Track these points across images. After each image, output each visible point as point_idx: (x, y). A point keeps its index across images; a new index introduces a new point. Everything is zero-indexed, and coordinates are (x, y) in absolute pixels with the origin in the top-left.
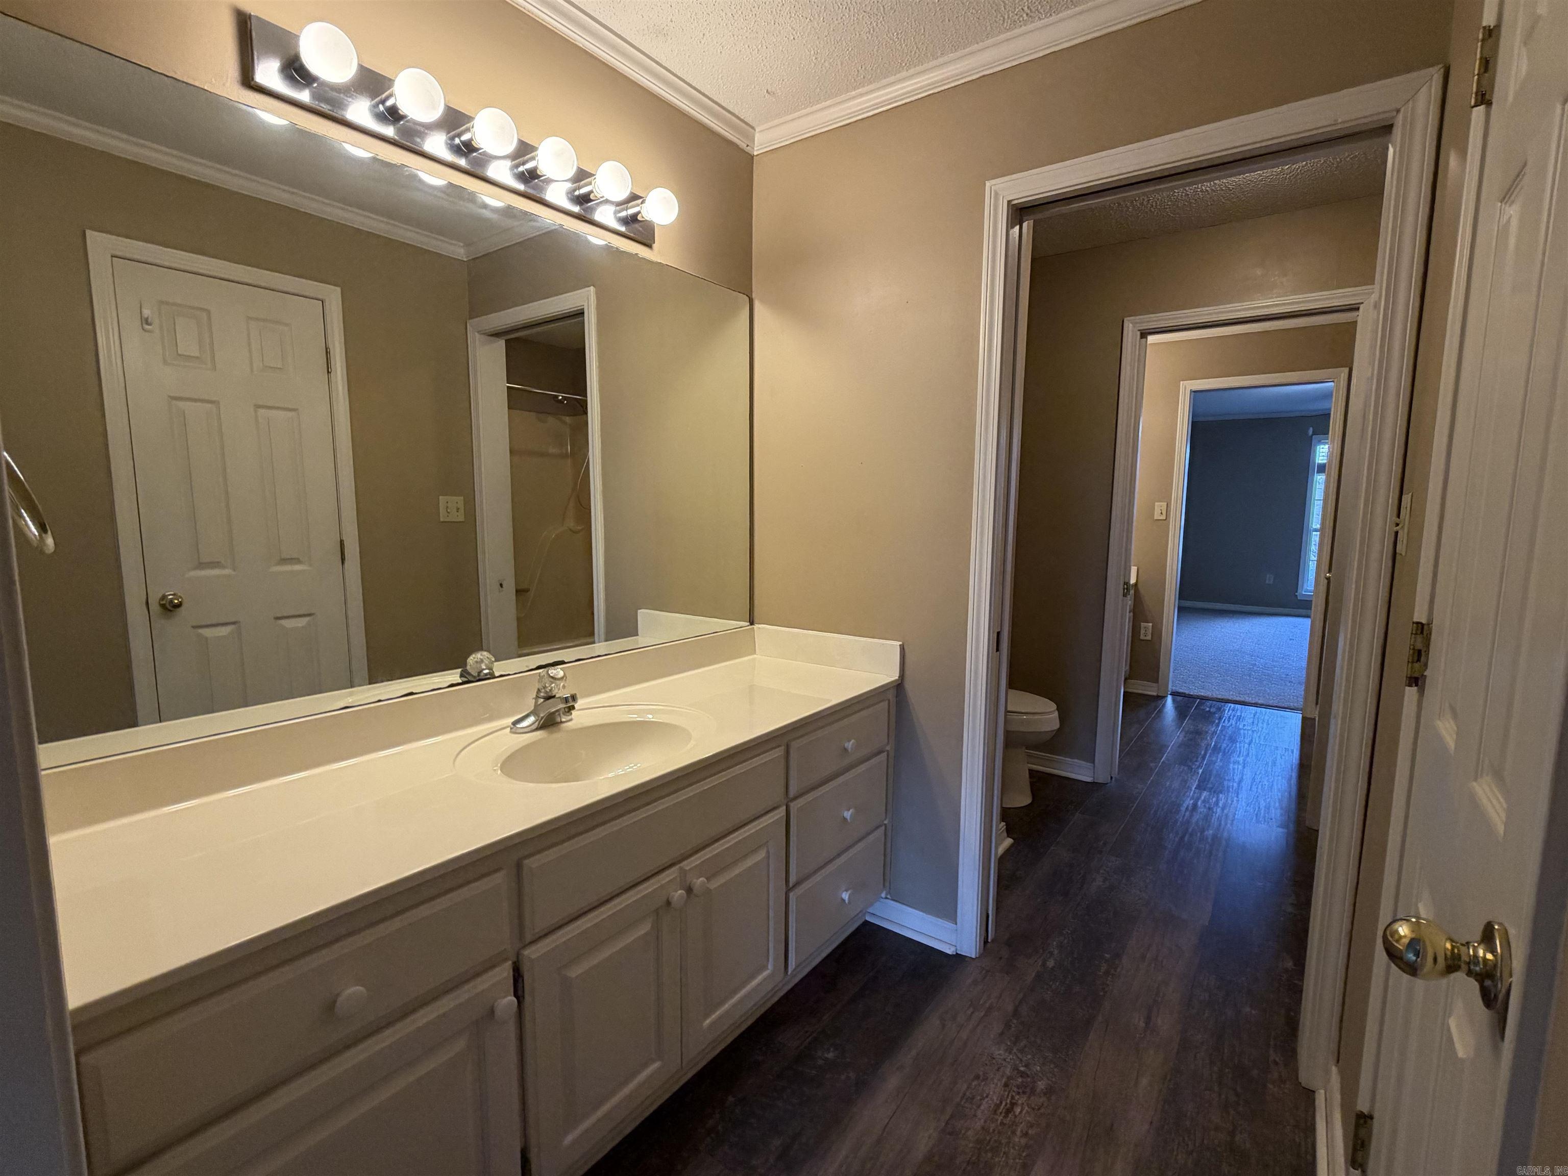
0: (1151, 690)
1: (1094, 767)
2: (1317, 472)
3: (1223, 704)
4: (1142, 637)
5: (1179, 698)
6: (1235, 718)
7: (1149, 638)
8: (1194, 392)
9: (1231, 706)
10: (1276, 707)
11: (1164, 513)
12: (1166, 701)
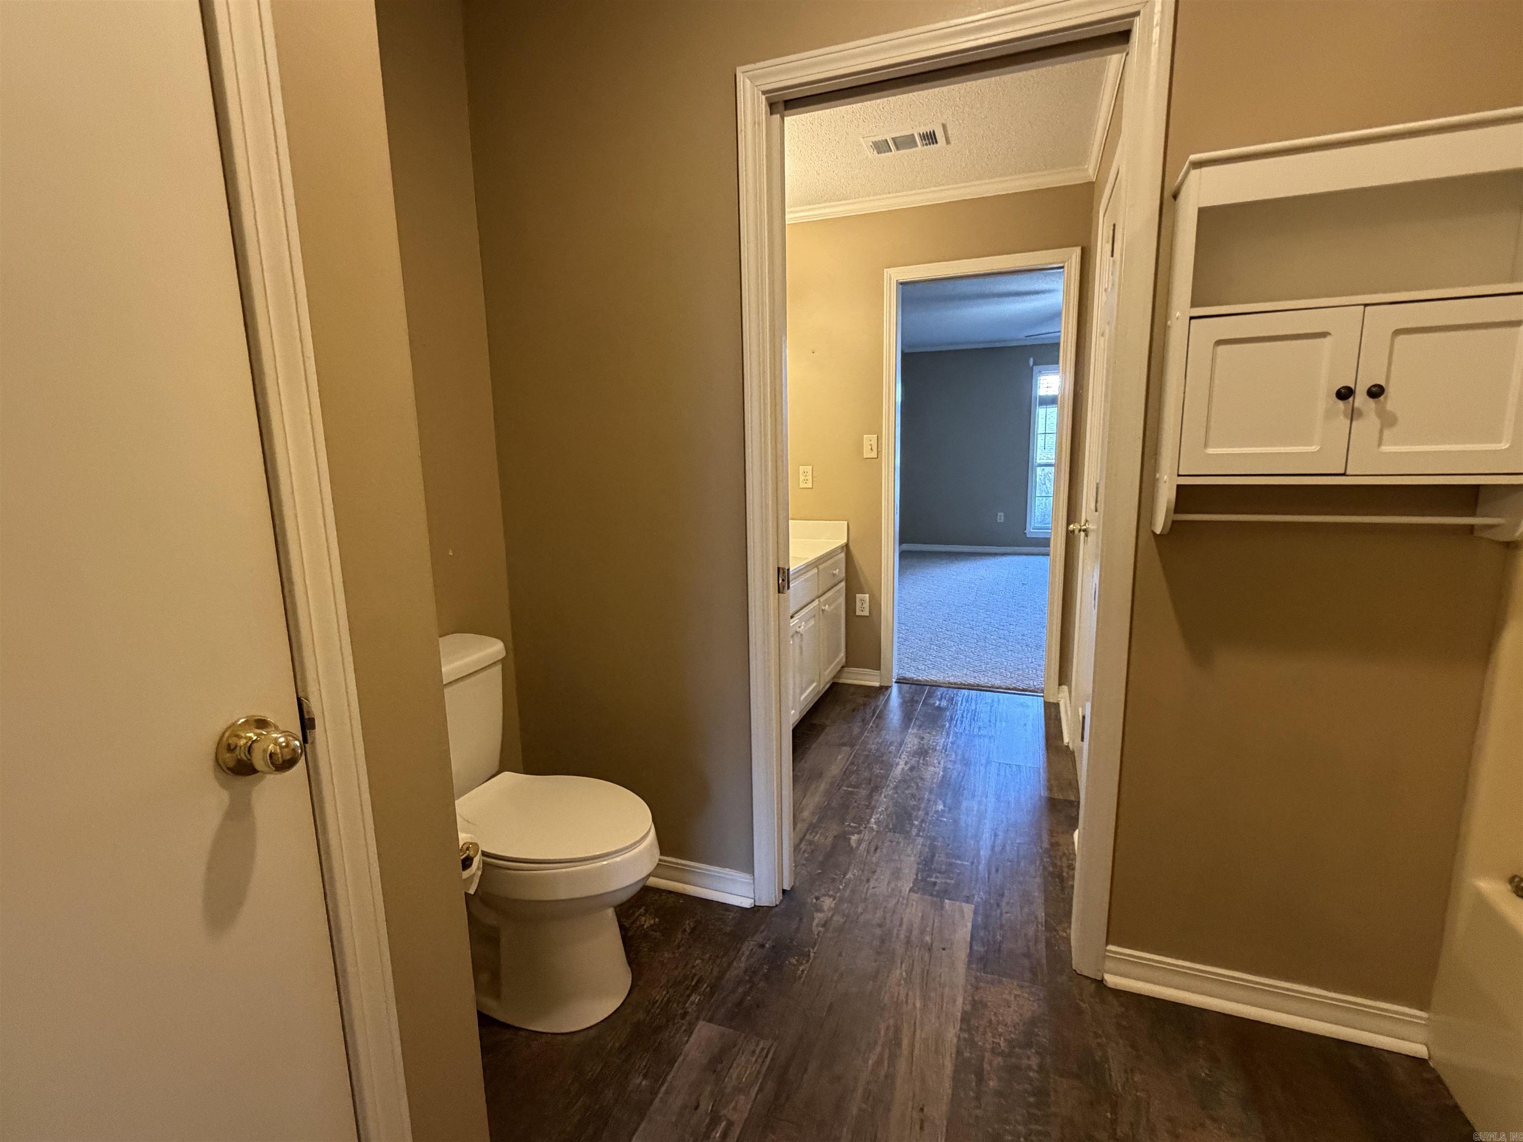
0: (872, 680)
1: (754, 879)
2: (1039, 405)
3: (955, 691)
4: (858, 613)
5: (906, 687)
6: (969, 715)
7: (866, 613)
8: (902, 283)
9: (964, 694)
10: (1014, 689)
11: (875, 448)
12: (889, 695)
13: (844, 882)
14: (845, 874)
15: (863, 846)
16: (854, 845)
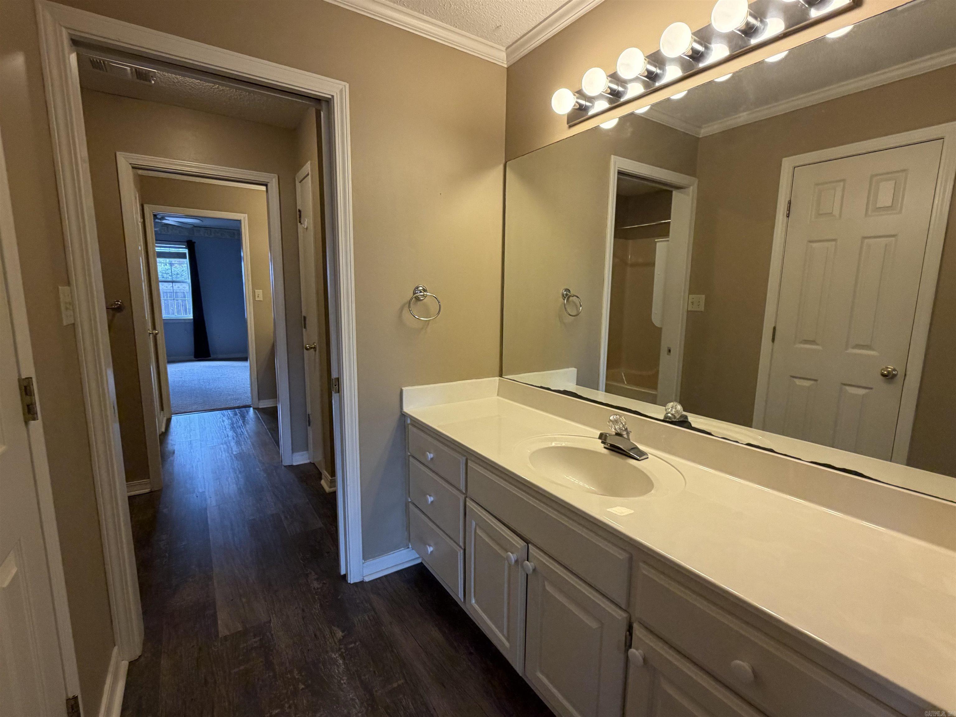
13: (318, 601)
14: (321, 605)
15: (327, 633)
16: (335, 628)
